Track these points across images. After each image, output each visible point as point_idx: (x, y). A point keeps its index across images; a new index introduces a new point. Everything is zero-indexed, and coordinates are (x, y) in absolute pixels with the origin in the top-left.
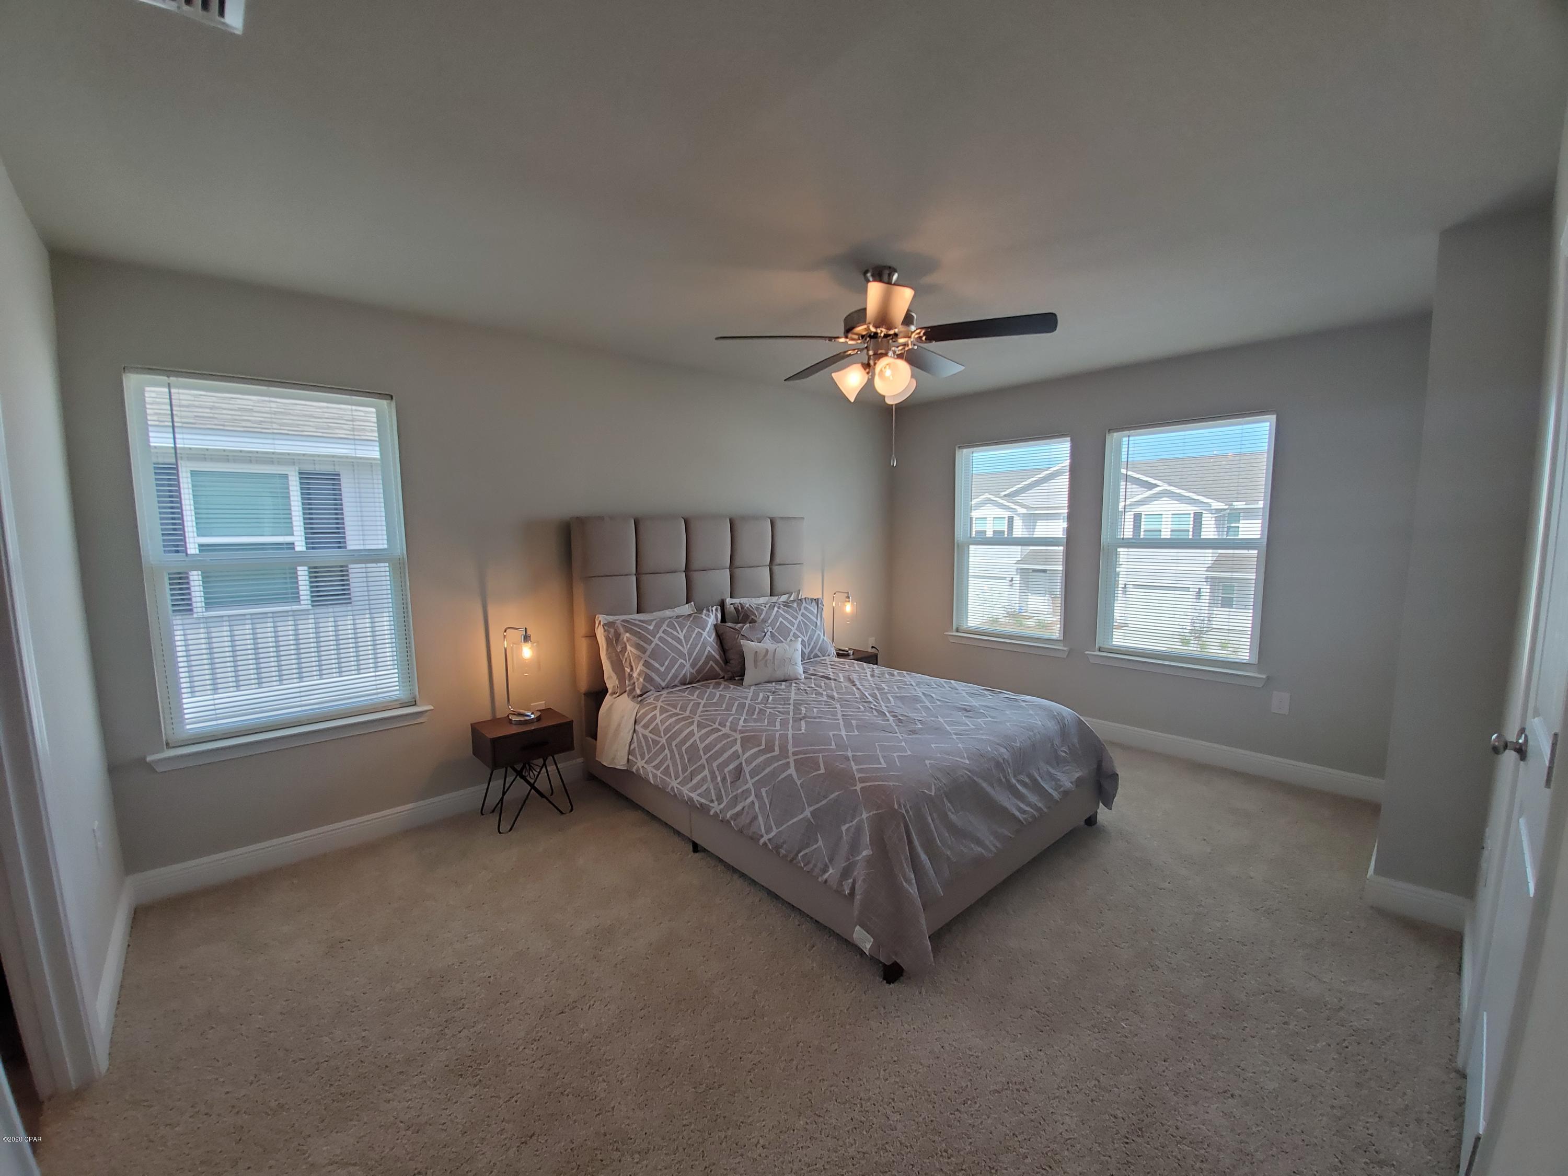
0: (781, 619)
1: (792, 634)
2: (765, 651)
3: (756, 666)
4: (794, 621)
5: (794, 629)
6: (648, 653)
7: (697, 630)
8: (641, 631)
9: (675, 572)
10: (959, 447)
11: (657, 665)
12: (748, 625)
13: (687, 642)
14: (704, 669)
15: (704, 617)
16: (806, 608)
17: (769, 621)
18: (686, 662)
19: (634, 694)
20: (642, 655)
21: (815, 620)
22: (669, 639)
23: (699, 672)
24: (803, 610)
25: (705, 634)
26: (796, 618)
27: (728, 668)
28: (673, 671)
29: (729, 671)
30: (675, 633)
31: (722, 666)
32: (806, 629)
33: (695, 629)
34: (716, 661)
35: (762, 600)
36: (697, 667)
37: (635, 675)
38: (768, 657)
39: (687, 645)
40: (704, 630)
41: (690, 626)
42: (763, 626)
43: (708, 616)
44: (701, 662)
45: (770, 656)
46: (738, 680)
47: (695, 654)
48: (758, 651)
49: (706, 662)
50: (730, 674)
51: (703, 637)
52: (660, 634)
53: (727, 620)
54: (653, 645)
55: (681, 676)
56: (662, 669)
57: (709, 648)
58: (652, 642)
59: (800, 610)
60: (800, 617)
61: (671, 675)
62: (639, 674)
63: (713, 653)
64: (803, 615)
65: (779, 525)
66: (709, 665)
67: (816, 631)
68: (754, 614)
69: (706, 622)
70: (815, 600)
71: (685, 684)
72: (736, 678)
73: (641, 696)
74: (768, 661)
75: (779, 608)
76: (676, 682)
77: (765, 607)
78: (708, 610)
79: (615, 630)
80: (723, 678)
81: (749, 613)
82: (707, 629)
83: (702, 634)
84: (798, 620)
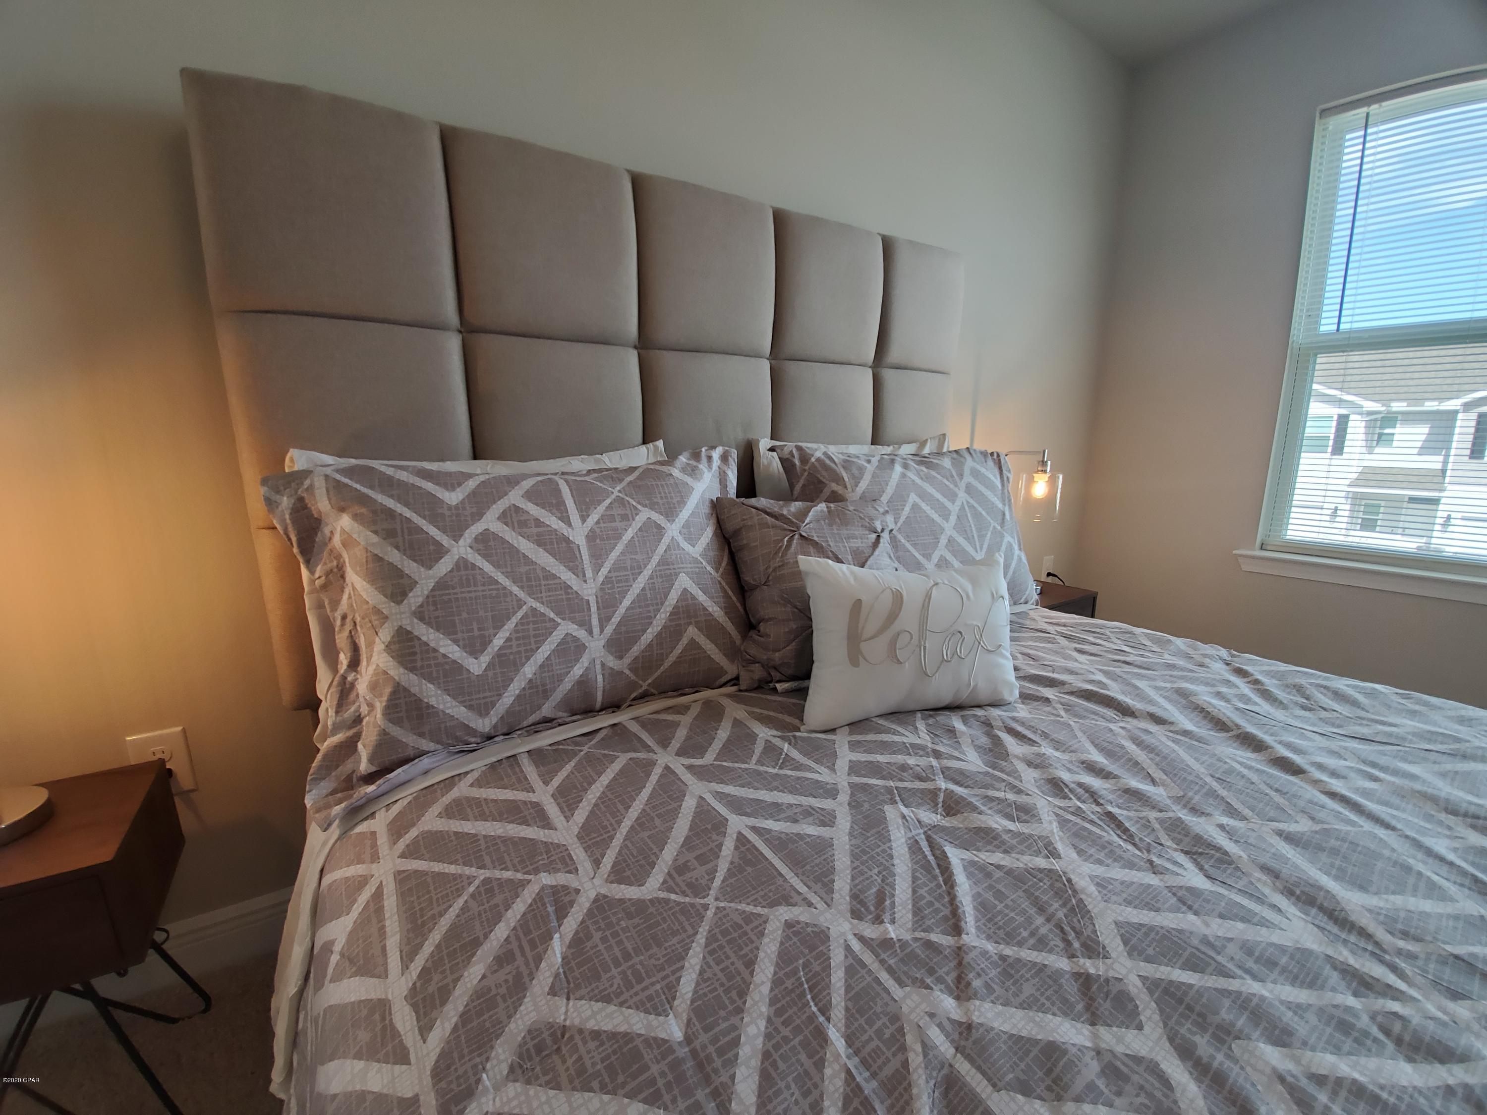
0: (913, 498)
1: (943, 541)
2: (887, 600)
3: (855, 656)
4: (948, 504)
5: (949, 528)
6: (416, 598)
7: (645, 514)
8: (400, 508)
9: (605, 344)
10: (1323, 111)
11: (451, 649)
12: (822, 507)
13: (598, 558)
14: (661, 659)
15: (676, 473)
16: (975, 473)
17: (885, 498)
18: (590, 632)
19: (347, 767)
20: (387, 607)
21: (1000, 506)
22: (525, 546)
23: (645, 664)
24: (968, 478)
25: (673, 530)
26: (952, 497)
27: (753, 650)
28: (529, 670)
29: (754, 661)
30: (553, 522)
31: (733, 642)
32: (979, 530)
33: (637, 512)
34: (710, 628)
35: (853, 449)
36: (636, 650)
37: (362, 687)
38: (897, 626)
39: (597, 569)
40: (670, 513)
41: (620, 501)
42: (870, 511)
43: (692, 471)
44: (648, 636)
45: (908, 620)
46: (788, 693)
47: (626, 602)
48: (864, 598)
49: (672, 632)
50: (758, 672)
51: (666, 541)
52: (490, 522)
53: (759, 487)
54: (444, 566)
55: (567, 685)
56: (476, 666)
57: (684, 582)
58: (440, 552)
59: (961, 476)
60: (962, 496)
61: (515, 688)
62: (374, 687)
63: (701, 597)
64: (969, 489)
65: (903, 260)
66: (685, 641)
67: (1002, 536)
68: (839, 480)
69: (682, 493)
70: (992, 454)
71: (589, 711)
72: (779, 686)
73: (370, 779)
74: (903, 639)
75: (906, 466)
76: (547, 710)
77: (869, 462)
78: (696, 456)
79: (301, 499)
80: (735, 681)
81: (824, 476)
82: (685, 514)
83: (659, 528)
84: (958, 503)
